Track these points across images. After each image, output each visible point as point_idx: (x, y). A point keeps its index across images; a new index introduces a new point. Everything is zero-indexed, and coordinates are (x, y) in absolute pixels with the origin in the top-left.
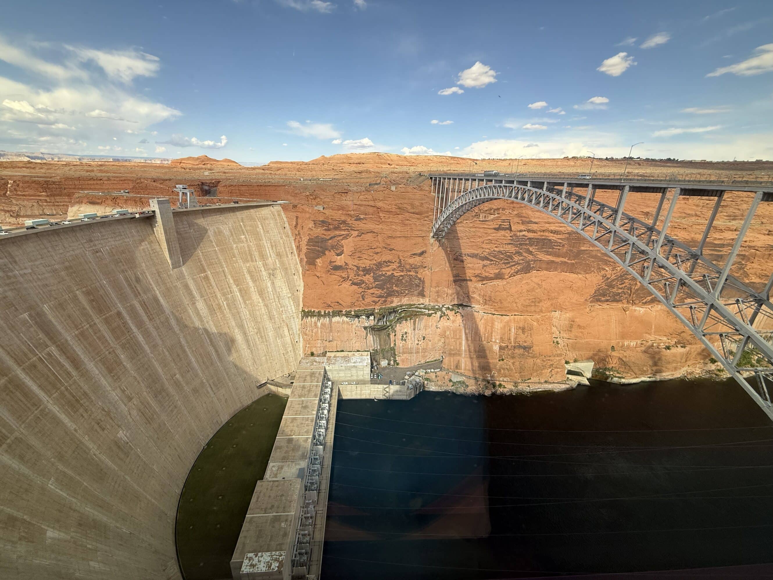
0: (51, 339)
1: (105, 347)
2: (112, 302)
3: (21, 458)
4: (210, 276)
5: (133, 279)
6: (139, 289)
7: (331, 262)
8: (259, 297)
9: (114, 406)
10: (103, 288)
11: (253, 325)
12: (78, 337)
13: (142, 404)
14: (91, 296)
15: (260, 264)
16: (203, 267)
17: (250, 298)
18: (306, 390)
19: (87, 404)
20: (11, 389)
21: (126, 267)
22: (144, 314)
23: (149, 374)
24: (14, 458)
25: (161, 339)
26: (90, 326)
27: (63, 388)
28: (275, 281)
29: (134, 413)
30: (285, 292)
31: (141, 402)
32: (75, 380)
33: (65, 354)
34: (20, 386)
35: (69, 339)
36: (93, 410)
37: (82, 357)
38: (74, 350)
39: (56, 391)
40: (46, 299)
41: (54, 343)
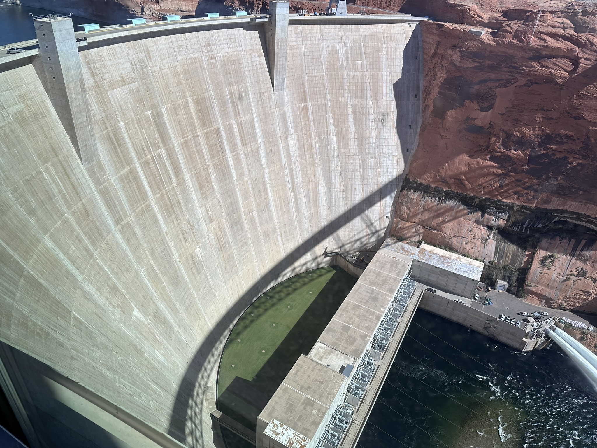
0: (163, 141)
1: (201, 162)
2: (214, 117)
3: (128, 241)
4: (310, 108)
5: (237, 95)
6: (240, 108)
7: (468, 118)
8: (357, 147)
9: (198, 223)
10: (210, 100)
11: (341, 180)
12: (182, 146)
13: (220, 230)
14: (199, 106)
15: (370, 103)
16: (305, 95)
17: (346, 146)
18: (381, 279)
19: (179, 212)
20: (131, 179)
21: (233, 80)
22: (239, 138)
23: (231, 202)
24: (124, 239)
25: (248, 169)
26: (193, 137)
27: (164, 190)
28: (382, 130)
29: (212, 235)
30: (390, 148)
31: (219, 227)
32: (173, 186)
33: (171, 159)
34: (136, 178)
35: (176, 145)
36: (182, 219)
37: (183, 166)
38: (178, 158)
39: (159, 193)
40: (166, 100)
41: (165, 145)
